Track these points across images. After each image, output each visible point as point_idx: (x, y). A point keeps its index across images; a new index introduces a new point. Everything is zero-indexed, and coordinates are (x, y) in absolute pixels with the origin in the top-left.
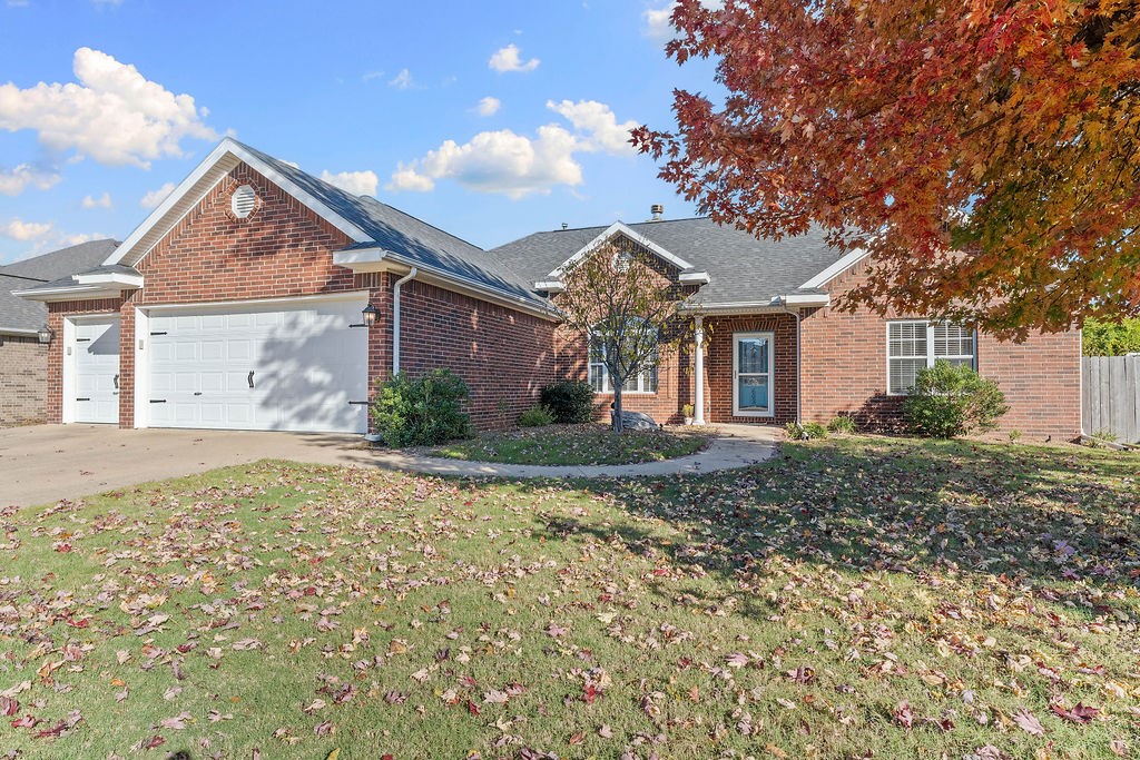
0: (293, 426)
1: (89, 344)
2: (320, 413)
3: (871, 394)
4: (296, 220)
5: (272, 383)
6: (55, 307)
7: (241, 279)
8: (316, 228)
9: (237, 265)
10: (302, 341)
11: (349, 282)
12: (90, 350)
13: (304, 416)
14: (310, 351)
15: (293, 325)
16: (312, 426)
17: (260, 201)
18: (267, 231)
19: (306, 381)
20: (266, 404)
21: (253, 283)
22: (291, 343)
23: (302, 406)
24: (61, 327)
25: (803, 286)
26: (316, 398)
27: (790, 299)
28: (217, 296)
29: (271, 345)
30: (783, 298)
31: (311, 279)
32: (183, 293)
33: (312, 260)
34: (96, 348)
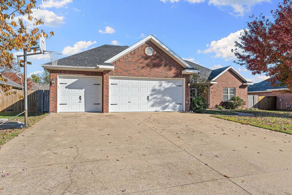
0: (161, 111)
1: (66, 85)
2: (169, 107)
4: (166, 59)
7: (149, 72)
8: (172, 62)
10: (163, 89)
11: (180, 76)
12: (66, 87)
13: (164, 108)
14: (166, 92)
15: (161, 85)
16: (167, 110)
17: (155, 52)
18: (157, 61)
19: (165, 99)
21: (153, 73)
22: (160, 90)
23: (163, 106)
26: (167, 104)
29: (153, 90)
31: (171, 74)
32: (129, 73)
33: (170, 69)
34: (69, 87)
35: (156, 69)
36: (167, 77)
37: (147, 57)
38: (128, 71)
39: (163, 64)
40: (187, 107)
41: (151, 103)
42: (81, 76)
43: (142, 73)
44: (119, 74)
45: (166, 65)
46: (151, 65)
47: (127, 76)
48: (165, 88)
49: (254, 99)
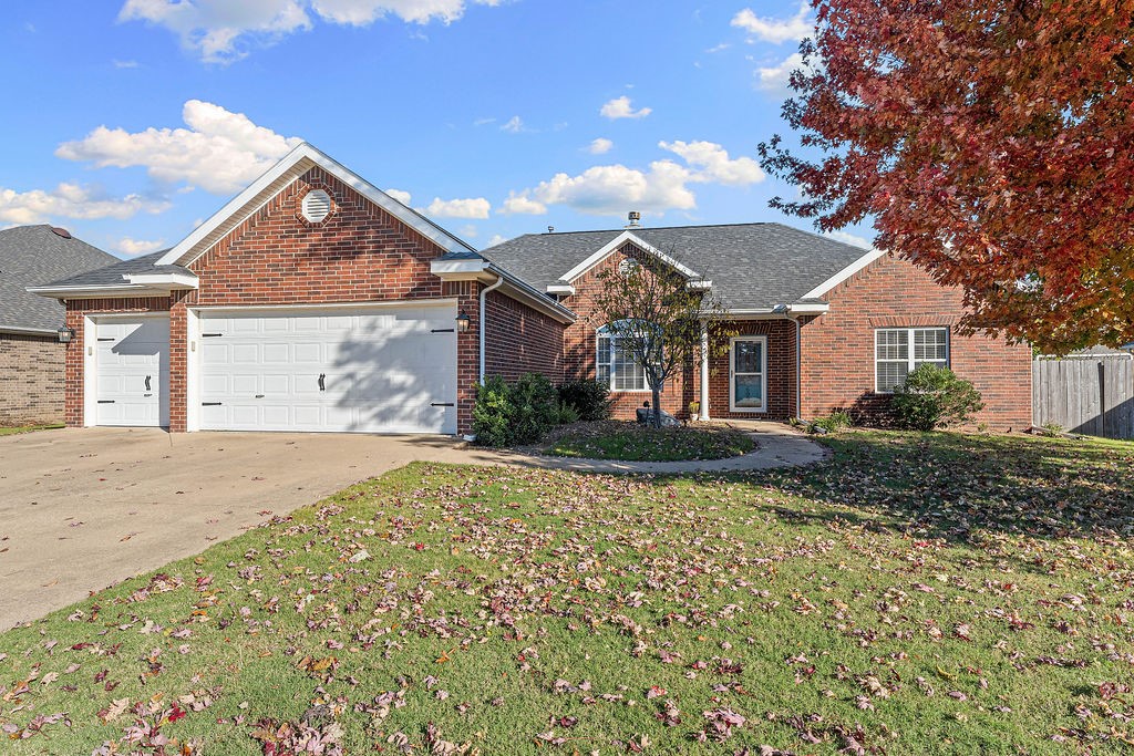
0: (373, 427)
1: (114, 344)
2: (402, 414)
3: (862, 392)
4: (378, 227)
5: (349, 384)
6: (74, 304)
7: (314, 283)
8: (399, 236)
9: (310, 268)
10: (381, 344)
11: (436, 289)
12: (114, 350)
13: (383, 417)
14: (393, 353)
15: (372, 327)
16: (392, 426)
17: (336, 207)
18: (347, 234)
19: (388, 381)
20: (342, 404)
21: (329, 288)
22: (369, 345)
23: (382, 406)
24: (81, 326)
25: (805, 297)
26: (397, 399)
27: (795, 308)
28: (286, 299)
29: (347, 346)
30: (789, 307)
31: (395, 285)
32: (247, 295)
33: (400, 263)
34: (122, 348)
35: (343, 269)
36: (380, 298)
37: (305, 231)
38: (241, 285)
39: (374, 242)
41: (335, 395)
42: (141, 313)
43: (288, 289)
45: (378, 249)
47: (239, 305)
48: (388, 339)
49: (1107, 382)
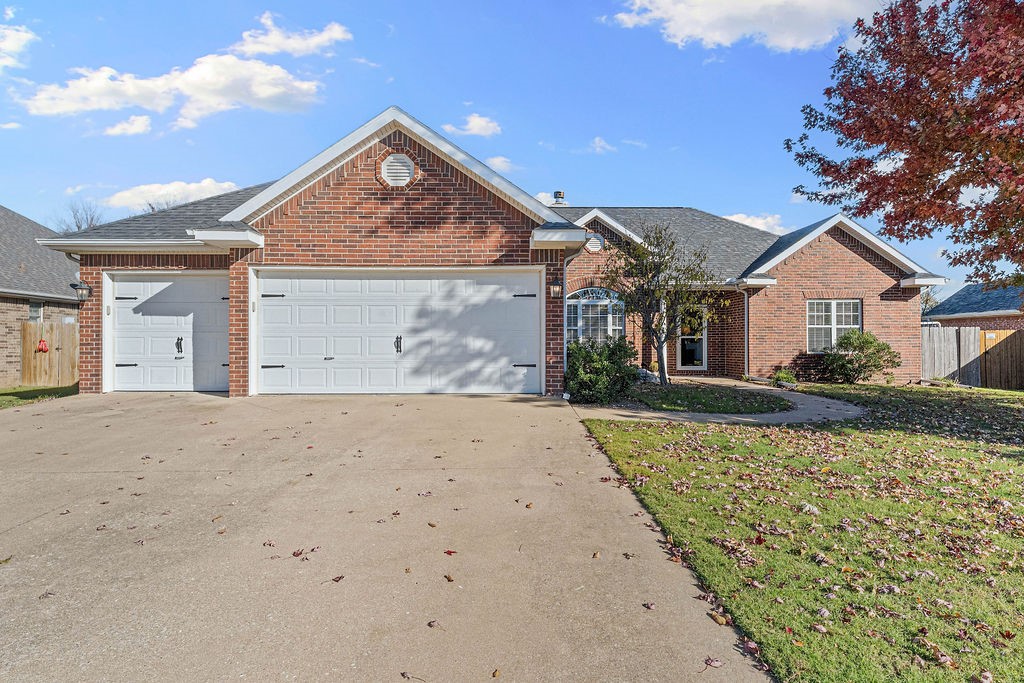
0: (451, 390)
1: (135, 304)
2: (481, 378)
4: (464, 194)
5: (425, 351)
6: (89, 260)
7: (397, 246)
8: (486, 204)
9: (394, 237)
10: (458, 310)
11: (523, 256)
12: (136, 310)
13: (462, 382)
14: (471, 319)
15: (450, 295)
16: (473, 389)
17: (420, 172)
18: (426, 204)
19: (466, 346)
20: (417, 372)
21: (412, 251)
22: (447, 312)
23: (459, 372)
24: (99, 284)
25: (755, 272)
26: (474, 365)
27: (746, 282)
28: (365, 261)
29: (422, 313)
31: (482, 251)
32: (320, 256)
33: (483, 233)
34: (145, 309)
35: (424, 236)
36: (467, 264)
37: (386, 194)
38: (314, 246)
39: (450, 214)
40: (552, 377)
41: (410, 363)
42: (176, 271)
43: (368, 251)
44: (283, 260)
45: (462, 219)
46: (404, 223)
47: (312, 265)
48: (466, 307)
49: (962, 344)
